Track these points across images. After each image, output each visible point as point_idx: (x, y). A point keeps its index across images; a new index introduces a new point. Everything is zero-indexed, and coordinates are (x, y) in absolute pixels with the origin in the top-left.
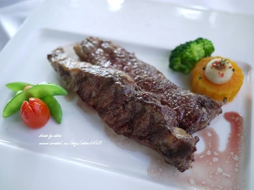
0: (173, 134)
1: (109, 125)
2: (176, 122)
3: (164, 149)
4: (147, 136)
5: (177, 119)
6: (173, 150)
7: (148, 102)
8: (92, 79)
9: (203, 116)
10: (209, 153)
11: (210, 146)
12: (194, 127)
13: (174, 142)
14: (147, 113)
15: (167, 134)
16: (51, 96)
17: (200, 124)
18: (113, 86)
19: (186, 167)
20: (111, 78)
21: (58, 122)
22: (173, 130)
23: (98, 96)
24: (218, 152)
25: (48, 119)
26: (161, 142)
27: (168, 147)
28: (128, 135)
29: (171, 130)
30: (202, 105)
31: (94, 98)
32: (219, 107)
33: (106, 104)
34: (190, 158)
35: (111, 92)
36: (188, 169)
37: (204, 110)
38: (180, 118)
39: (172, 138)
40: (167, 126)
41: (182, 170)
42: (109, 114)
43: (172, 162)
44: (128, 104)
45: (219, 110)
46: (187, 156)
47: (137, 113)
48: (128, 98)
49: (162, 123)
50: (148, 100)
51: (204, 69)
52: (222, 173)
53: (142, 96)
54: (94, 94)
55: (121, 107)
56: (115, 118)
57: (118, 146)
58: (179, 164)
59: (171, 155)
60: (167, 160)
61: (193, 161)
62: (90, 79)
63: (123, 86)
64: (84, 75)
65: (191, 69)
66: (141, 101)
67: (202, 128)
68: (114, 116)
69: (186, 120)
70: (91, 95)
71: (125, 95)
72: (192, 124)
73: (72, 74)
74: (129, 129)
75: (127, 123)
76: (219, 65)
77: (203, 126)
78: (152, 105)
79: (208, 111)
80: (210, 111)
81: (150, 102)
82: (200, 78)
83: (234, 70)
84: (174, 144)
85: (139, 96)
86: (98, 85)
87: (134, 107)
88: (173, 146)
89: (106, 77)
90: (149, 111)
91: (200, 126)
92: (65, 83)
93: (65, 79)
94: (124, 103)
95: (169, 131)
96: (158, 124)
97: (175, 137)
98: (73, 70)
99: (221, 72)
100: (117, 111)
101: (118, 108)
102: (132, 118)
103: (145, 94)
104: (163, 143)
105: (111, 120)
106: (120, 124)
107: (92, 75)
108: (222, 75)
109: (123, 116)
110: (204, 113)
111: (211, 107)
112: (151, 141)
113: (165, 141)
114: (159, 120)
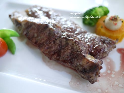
0: (86, 58)
1: (44, 54)
2: (88, 52)
3: (80, 68)
4: (69, 60)
5: (88, 50)
6: (86, 68)
7: (70, 39)
8: (35, 26)
9: (105, 48)
10: (109, 72)
11: (110, 68)
12: (99, 56)
13: (87, 63)
14: (69, 45)
15: (82, 58)
16: (9, 37)
17: (103, 53)
18: (48, 29)
19: (95, 80)
20: (47, 25)
21: (13, 53)
22: (86, 56)
23: (38, 36)
24: (114, 71)
25: (6, 51)
26: (78, 64)
27: (83, 67)
28: (57, 60)
29: (85, 56)
30: (104, 42)
31: (36, 37)
32: (114, 43)
33: (43, 41)
34: (97, 74)
35: (46, 33)
36: (96, 82)
37: (105, 45)
38: (90, 50)
39: (86, 60)
40: (82, 53)
41: (92, 82)
42: (45, 47)
43: (86, 77)
44: (57, 40)
45: (114, 46)
46: (96, 72)
47: (63, 45)
48: (57, 37)
49: (79, 51)
50: (70, 38)
51: (104, 21)
52: (118, 85)
53: (66, 35)
54: (36, 35)
55: (53, 43)
56: (49, 50)
57: (50, 68)
58: (90, 78)
59: (85, 72)
60: (83, 75)
61: (99, 76)
62: (33, 26)
63: (54, 29)
64: (30, 24)
65: (96, 23)
66: (66, 38)
67: (104, 57)
68: (48, 48)
69: (94, 51)
70: (34, 36)
71: (55, 35)
72: (98, 54)
73: (23, 24)
74: (58, 56)
75: (56, 52)
76: (113, 18)
77: (105, 55)
78: (72, 40)
79: (108, 46)
80: (109, 45)
81: (71, 38)
82: (102, 27)
83: (122, 22)
84: (87, 65)
85: (64, 35)
86: (38, 30)
87: (61, 42)
88: (86, 66)
89: (43, 24)
90: (70, 44)
91: (103, 56)
92: (18, 30)
93: (19, 28)
94: (54, 40)
95: (84, 56)
96: (76, 52)
97: (88, 60)
98: (23, 21)
99: (115, 23)
100: (50, 45)
101: (50, 43)
102: (60, 49)
103: (68, 34)
104: (80, 65)
105: (46, 51)
106: (52, 53)
107: (35, 24)
108: (116, 24)
109: (54, 48)
110: (105, 47)
111: (109, 43)
112: (72, 63)
113: (81, 63)
114: (77, 49)
